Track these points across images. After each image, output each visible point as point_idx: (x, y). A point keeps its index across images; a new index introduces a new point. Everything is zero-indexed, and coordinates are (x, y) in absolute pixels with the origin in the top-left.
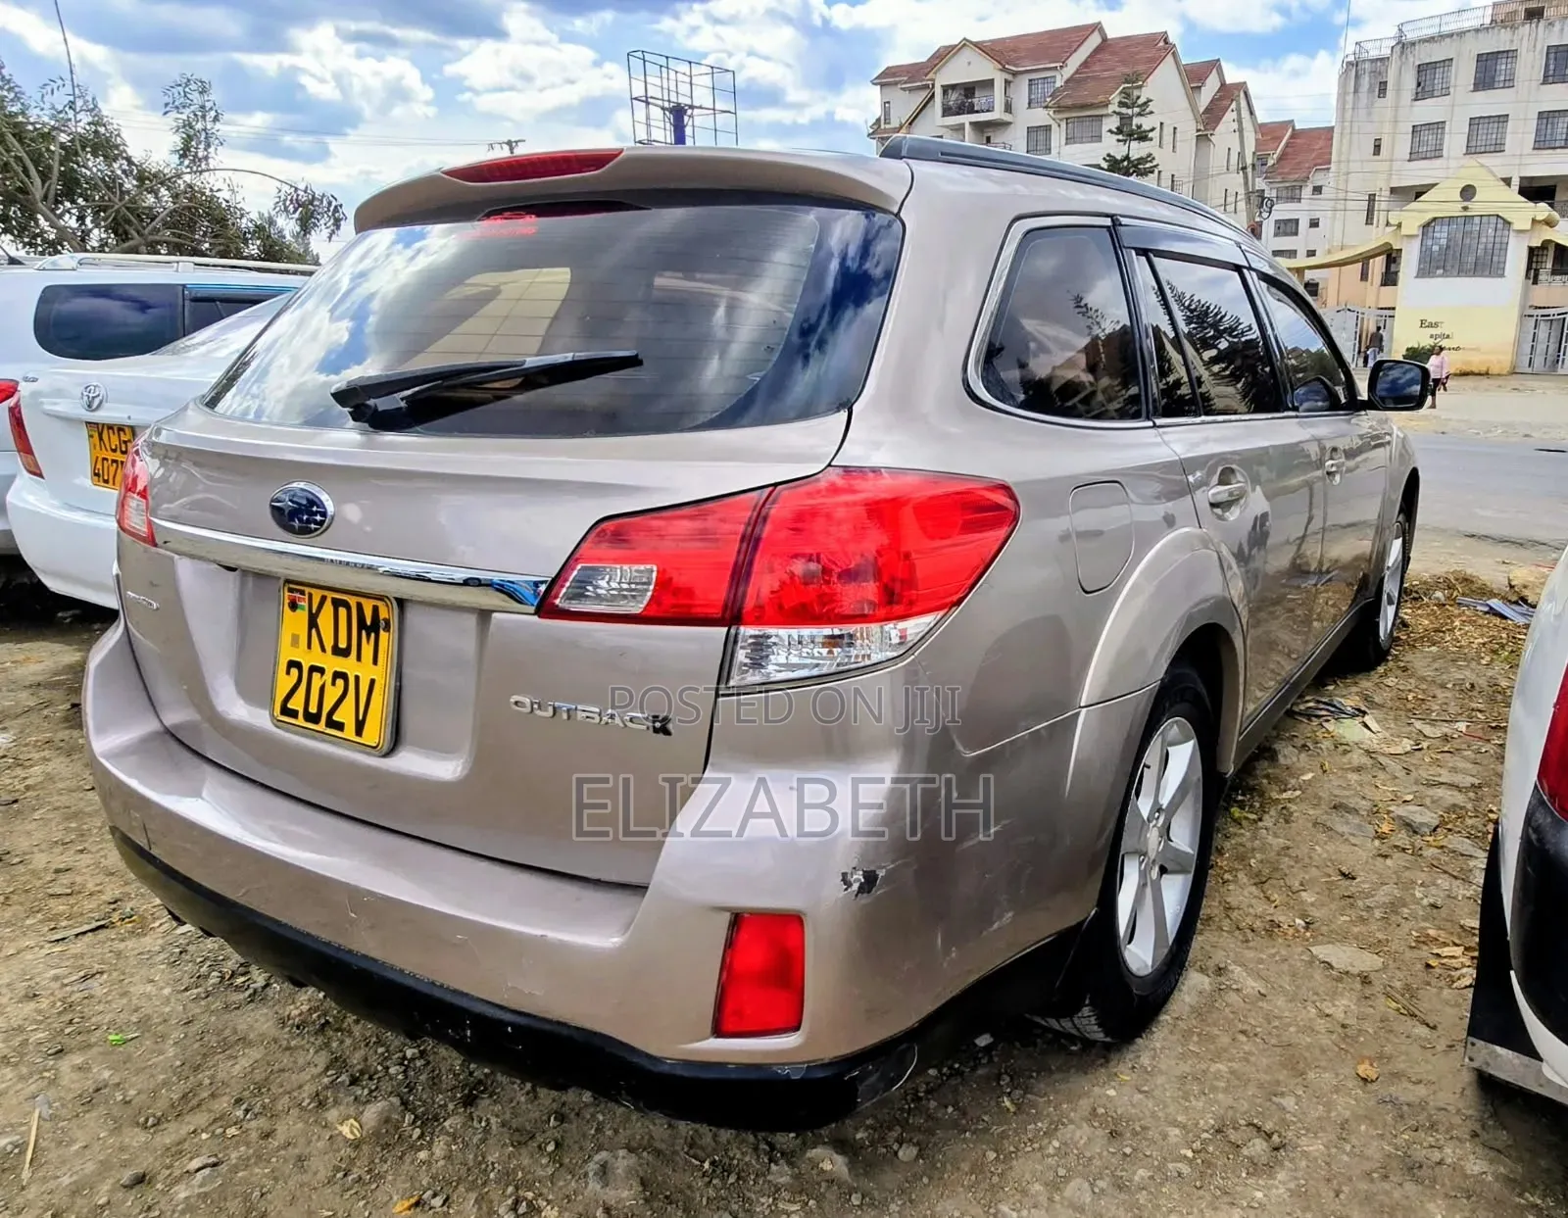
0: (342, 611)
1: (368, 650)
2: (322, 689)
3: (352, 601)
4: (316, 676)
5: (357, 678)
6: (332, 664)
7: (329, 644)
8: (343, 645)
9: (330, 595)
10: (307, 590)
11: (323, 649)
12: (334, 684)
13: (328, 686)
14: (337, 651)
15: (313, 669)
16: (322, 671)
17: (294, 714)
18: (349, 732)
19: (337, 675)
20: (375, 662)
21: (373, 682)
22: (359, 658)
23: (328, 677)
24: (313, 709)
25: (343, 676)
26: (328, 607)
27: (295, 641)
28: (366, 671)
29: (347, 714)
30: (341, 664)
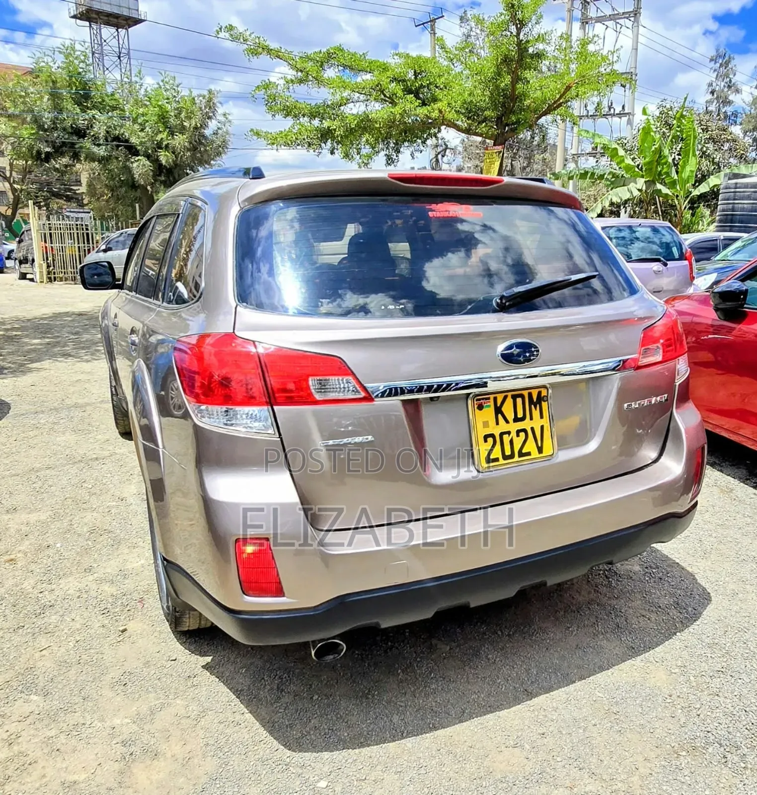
0: (519, 400)
2: (511, 442)
3: (526, 393)
4: (505, 437)
5: (532, 429)
6: (514, 427)
7: (510, 416)
8: (520, 415)
9: (510, 394)
10: (492, 397)
11: (507, 422)
12: (518, 436)
13: (516, 440)
14: (516, 420)
15: (502, 434)
16: (509, 433)
17: (497, 460)
18: (535, 454)
19: (518, 432)
20: (542, 417)
21: (542, 427)
22: (531, 419)
23: (514, 434)
24: (508, 452)
25: (524, 431)
26: (509, 402)
27: (486, 424)
28: (537, 423)
29: (530, 446)
30: (520, 425)
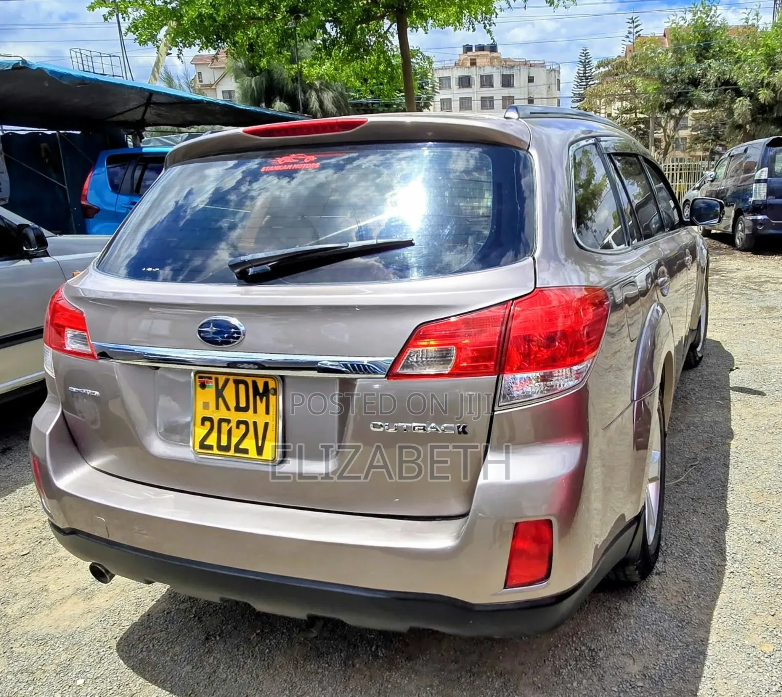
0: (242, 387)
1: (261, 407)
2: (229, 432)
3: (249, 380)
4: (224, 425)
5: (255, 424)
6: (235, 416)
7: (232, 404)
8: (243, 404)
9: (232, 378)
10: (214, 376)
11: (228, 409)
12: (238, 427)
13: (234, 430)
14: (238, 409)
15: (221, 421)
16: (228, 421)
17: (210, 447)
18: (253, 453)
19: (239, 423)
20: (267, 412)
21: (266, 425)
22: (255, 411)
23: (233, 424)
24: (224, 443)
25: (246, 423)
26: (231, 386)
27: (206, 406)
28: (261, 418)
29: (249, 444)
30: (242, 416)
